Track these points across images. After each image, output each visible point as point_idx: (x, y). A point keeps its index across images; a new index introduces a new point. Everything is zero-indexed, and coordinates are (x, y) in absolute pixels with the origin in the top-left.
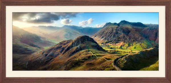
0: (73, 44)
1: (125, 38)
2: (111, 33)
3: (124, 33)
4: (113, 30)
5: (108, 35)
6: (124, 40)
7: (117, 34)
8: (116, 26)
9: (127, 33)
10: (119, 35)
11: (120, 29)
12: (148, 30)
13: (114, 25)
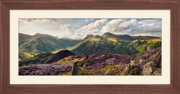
0: (54, 58)
4: (95, 44)
7: (100, 49)
8: (99, 39)
11: (103, 43)
12: (137, 44)
13: (96, 38)
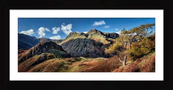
1: (97, 53)
2: (77, 46)
3: (95, 46)
4: (79, 42)
5: (73, 49)
6: (95, 55)
7: (86, 48)
8: (84, 37)
9: (99, 46)
10: (88, 49)
11: (89, 41)
